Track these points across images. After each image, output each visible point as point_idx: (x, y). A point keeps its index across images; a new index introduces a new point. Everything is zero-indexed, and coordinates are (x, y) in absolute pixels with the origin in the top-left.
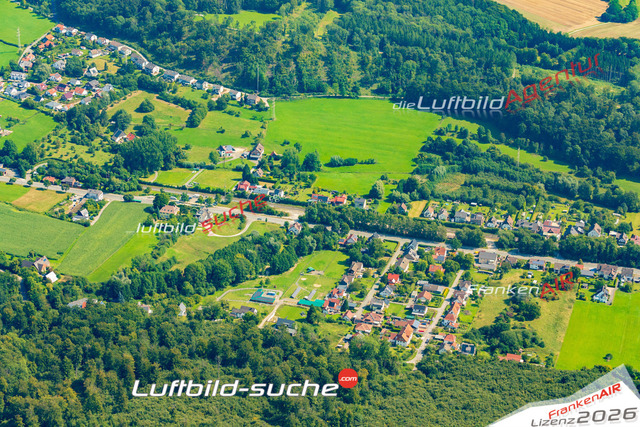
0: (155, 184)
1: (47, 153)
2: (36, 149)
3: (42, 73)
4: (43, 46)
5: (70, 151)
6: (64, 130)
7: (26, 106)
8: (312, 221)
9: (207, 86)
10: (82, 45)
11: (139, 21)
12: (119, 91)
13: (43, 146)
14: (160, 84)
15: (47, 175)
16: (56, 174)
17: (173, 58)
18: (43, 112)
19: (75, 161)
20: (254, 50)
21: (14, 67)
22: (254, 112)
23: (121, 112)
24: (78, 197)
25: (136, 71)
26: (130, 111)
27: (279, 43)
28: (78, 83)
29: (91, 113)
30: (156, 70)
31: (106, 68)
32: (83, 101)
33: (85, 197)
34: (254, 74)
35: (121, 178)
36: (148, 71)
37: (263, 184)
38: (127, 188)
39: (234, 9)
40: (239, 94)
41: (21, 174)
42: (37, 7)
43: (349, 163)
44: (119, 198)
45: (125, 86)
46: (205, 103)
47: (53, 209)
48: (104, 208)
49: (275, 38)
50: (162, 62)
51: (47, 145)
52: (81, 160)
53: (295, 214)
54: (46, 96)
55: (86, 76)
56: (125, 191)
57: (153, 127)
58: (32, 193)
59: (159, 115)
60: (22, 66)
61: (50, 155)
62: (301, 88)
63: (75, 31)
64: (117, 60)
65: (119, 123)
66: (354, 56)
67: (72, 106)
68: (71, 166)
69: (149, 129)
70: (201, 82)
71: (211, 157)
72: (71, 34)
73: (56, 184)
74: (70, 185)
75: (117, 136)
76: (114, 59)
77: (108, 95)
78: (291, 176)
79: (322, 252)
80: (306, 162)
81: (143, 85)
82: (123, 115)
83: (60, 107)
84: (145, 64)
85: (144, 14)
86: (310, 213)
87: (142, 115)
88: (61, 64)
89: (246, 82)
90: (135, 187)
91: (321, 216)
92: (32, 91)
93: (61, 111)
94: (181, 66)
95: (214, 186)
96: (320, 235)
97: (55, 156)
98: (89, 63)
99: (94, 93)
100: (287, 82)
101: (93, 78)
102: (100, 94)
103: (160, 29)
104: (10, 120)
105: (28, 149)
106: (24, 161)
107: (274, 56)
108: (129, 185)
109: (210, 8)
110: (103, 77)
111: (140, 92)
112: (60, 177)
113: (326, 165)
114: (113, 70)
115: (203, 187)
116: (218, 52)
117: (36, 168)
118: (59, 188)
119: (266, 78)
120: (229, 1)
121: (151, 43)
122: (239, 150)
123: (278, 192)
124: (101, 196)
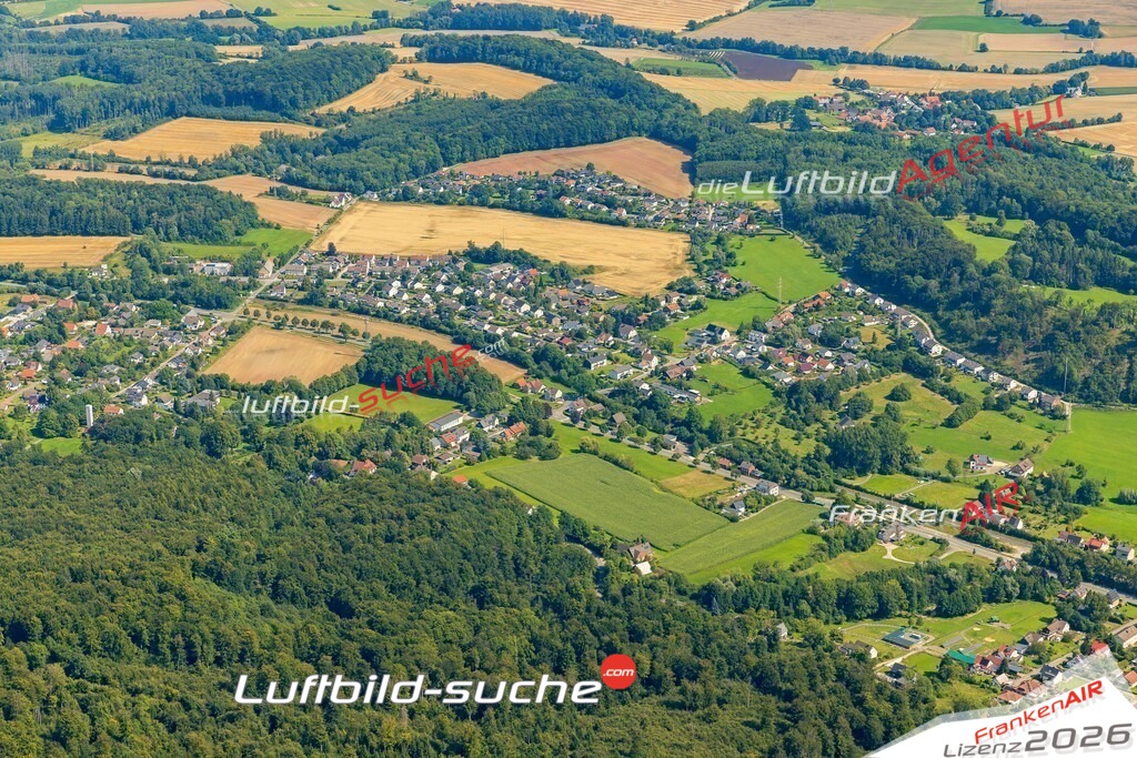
0: (857, 488)
1: (741, 432)
3: (789, 337)
4: (810, 304)
5: (772, 434)
6: (780, 411)
7: (747, 373)
8: (1034, 562)
9: (995, 377)
10: (860, 308)
11: (942, 284)
12: (875, 369)
13: (739, 424)
14: (934, 368)
15: (723, 457)
16: (736, 457)
17: (966, 337)
18: (764, 383)
19: (771, 446)
20: (1076, 338)
21: (757, 326)
22: (1046, 419)
23: (863, 396)
24: (746, 488)
25: (910, 348)
26: (877, 396)
27: (1116, 333)
28: (829, 354)
29: (818, 393)
30: (937, 349)
31: (874, 340)
32: (821, 377)
33: (754, 488)
34: (1061, 368)
36: (924, 351)
37: (1003, 509)
38: (814, 486)
39: (1082, 283)
40: (1033, 394)
41: (691, 451)
42: (831, 257)
44: (796, 496)
45: (887, 365)
46: (982, 399)
47: (704, 496)
48: (771, 505)
49: (1111, 326)
50: (950, 341)
51: (746, 422)
52: (779, 446)
53: (1021, 550)
54: (778, 364)
55: (843, 347)
56: (810, 489)
57: (895, 419)
58: (693, 475)
59: (912, 406)
60: (769, 325)
61: (743, 435)
62: (1125, 397)
63: (859, 290)
64: (894, 333)
68: (760, 451)
69: (888, 420)
70: (988, 371)
71: (950, 466)
72: (854, 294)
73: (727, 469)
74: (744, 472)
76: (890, 331)
77: (857, 373)
78: (1048, 507)
79: (1029, 603)
80: (1080, 491)
81: (909, 367)
82: (861, 399)
83: (788, 380)
84: (928, 340)
87: (889, 404)
88: (816, 330)
89: (1051, 380)
90: (827, 487)
92: (764, 357)
93: (786, 384)
94: (972, 349)
97: (748, 437)
98: (855, 331)
99: (841, 369)
100: (1108, 385)
101: (850, 351)
102: (848, 371)
103: (965, 297)
104: (717, 387)
106: (705, 437)
107: (1101, 349)
108: (820, 483)
109: (1047, 277)
110: (865, 351)
111: (904, 375)
112: (738, 461)
113: (1113, 500)
114: (883, 342)
115: (916, 501)
116: (1024, 333)
117: (716, 447)
118: (728, 474)
119: (1078, 376)
120: (1076, 271)
121: (948, 315)
122: (998, 464)
123: (1013, 520)
124: (775, 490)
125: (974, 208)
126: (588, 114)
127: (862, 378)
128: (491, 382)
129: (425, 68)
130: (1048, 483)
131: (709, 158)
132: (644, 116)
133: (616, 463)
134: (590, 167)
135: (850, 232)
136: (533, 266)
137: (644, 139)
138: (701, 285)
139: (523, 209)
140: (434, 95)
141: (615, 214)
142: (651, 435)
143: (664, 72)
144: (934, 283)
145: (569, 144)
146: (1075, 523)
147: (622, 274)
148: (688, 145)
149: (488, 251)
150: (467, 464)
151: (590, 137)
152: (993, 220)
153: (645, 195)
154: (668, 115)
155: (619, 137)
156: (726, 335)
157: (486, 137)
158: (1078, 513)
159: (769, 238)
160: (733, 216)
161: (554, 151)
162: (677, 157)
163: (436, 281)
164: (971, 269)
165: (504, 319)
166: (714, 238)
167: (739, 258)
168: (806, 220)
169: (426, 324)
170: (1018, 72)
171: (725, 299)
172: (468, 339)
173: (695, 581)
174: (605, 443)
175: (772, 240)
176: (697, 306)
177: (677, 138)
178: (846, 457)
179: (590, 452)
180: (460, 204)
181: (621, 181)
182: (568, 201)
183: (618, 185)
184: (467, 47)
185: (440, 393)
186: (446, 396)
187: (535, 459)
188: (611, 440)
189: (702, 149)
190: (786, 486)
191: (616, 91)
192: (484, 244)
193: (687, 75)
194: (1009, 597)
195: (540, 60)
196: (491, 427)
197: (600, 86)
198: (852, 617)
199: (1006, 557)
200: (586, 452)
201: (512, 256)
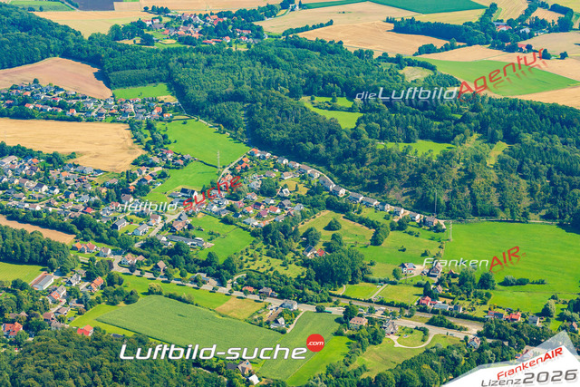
0: (344, 297)
1: (246, 265)
2: (236, 260)
3: (240, 192)
4: (239, 167)
5: (266, 264)
6: (260, 245)
7: (226, 221)
8: (490, 336)
9: (389, 208)
10: (274, 167)
11: (327, 146)
12: (308, 210)
13: (242, 258)
14: (346, 205)
15: (246, 285)
16: (254, 284)
17: (358, 182)
18: (241, 227)
19: (271, 273)
20: (432, 176)
21: (214, 186)
22: (432, 233)
23: (311, 230)
24: (274, 307)
25: (324, 193)
26: (320, 229)
27: (455, 171)
28: (272, 202)
29: (284, 230)
30: (342, 192)
31: (297, 189)
32: (277, 219)
33: (281, 306)
34: (431, 198)
35: (313, 290)
36: (335, 193)
37: (444, 299)
38: (319, 299)
39: (412, 139)
40: (418, 216)
41: (222, 284)
42: (233, 132)
43: (522, 282)
44: (312, 308)
45: (314, 205)
46: (387, 223)
47: (252, 316)
48: (298, 317)
49: (451, 166)
50: (348, 185)
51: (245, 257)
52: (276, 273)
53: (474, 329)
54: (244, 213)
55: (279, 196)
56: (317, 302)
57: (340, 244)
58: (233, 301)
59: (346, 233)
61: (248, 267)
62: (475, 212)
63: (268, 155)
64: (307, 182)
65: (309, 240)
66: (524, 184)
67: (267, 223)
68: (267, 277)
69: (337, 245)
70: (383, 204)
71: (395, 273)
72: (264, 158)
73: (254, 294)
74: (267, 295)
75: (308, 251)
76: (304, 181)
77: (299, 214)
78: (468, 293)
80: (482, 281)
81: (331, 205)
82: (314, 232)
83: (256, 223)
84: (332, 187)
85: (331, 141)
86: (488, 329)
87: (330, 233)
88: (256, 184)
89: (424, 205)
90: (326, 299)
91: (498, 332)
92: (231, 208)
93: (257, 227)
94: (364, 190)
95: (398, 300)
96: (499, 349)
97: (252, 268)
98: (281, 184)
99: (286, 212)
100: (462, 206)
101: (285, 198)
102: (292, 213)
103: (346, 155)
104: (212, 234)
105: (229, 260)
106: (226, 271)
107: (450, 182)
108: (321, 297)
109: (390, 137)
110: (294, 197)
111: (328, 211)
112: (258, 288)
113: (500, 284)
114: (303, 191)
115: (388, 301)
116: (398, 177)
117: (236, 278)
118: (257, 297)
119: (443, 203)
120: (408, 131)
121: (338, 168)
122: (419, 268)
123: (456, 308)
124: (296, 306)
125: (309, 92)
133: (180, 299)
134: (36, 81)
135: (238, 113)
136: (32, 156)
137: (58, 58)
138: (156, 160)
141: (69, 114)
142: (190, 275)
144: (320, 146)
145: (11, 66)
146: (491, 303)
147: (96, 156)
150: (80, 314)
151: (24, 60)
152: (329, 99)
153: (83, 98)
155: (43, 58)
156: (196, 194)
158: (488, 296)
159: (182, 122)
160: (150, 108)
162: (89, 71)
165: (34, 198)
166: (144, 125)
167: (171, 138)
168: (203, 108)
171: (178, 169)
175: (185, 123)
176: (163, 176)
177: (83, 56)
179: (157, 294)
181: (62, 90)
182: (31, 107)
183: (61, 92)
186: (31, 262)
187: (122, 304)
188: (163, 282)
189: (109, 63)
193: (47, 10)
196: (77, 283)
197: (12, 24)
199: (467, 335)
200: (153, 294)
201: (15, 150)
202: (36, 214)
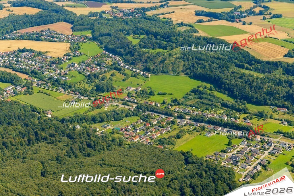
0: (101, 96)
6: (86, 80)
7: (79, 73)
9: (134, 70)
12: (108, 70)
15: (72, 91)
18: (83, 75)
20: (152, 60)
21: (83, 62)
22: (145, 78)
27: (160, 58)
29: (95, 76)
30: (122, 64)
31: (109, 64)
33: (78, 97)
34: (148, 67)
36: (119, 65)
37: (132, 97)
38: (91, 96)
40: (142, 73)
41: (65, 91)
42: (102, 46)
43: (164, 94)
44: (87, 98)
45: (111, 69)
46: (131, 74)
47: (66, 100)
48: (81, 100)
49: (159, 57)
50: (125, 63)
51: (78, 83)
52: (85, 88)
53: (135, 106)
54: (87, 70)
55: (102, 66)
58: (65, 96)
59: (116, 77)
60: (86, 62)
62: (162, 72)
63: (107, 53)
65: (102, 79)
66: (183, 63)
70: (133, 68)
71: (122, 89)
74: (76, 94)
78: (143, 96)
79: (135, 117)
80: (150, 93)
81: (116, 69)
82: (105, 77)
83: (89, 73)
84: (120, 63)
88: (96, 62)
89: (146, 69)
92: (84, 69)
94: (130, 64)
97: (78, 86)
99: (101, 70)
100: (158, 70)
103: (129, 53)
104: (72, 76)
107: (157, 62)
109: (147, 47)
110: (106, 66)
111: (115, 71)
112: (75, 92)
113: (157, 94)
114: (111, 63)
116: (141, 60)
118: (72, 95)
119: (152, 68)
120: (154, 45)
121: (125, 57)
122: (134, 88)
123: (134, 100)
124: (82, 97)
125: (135, 33)
126: (49, 17)
127: (105, 72)
128: (19, 78)
129: (12, 9)
130: (143, 91)
131: (77, 25)
132: (62, 17)
133: (47, 94)
134: (49, 29)
135: (106, 40)
136: (33, 52)
137: (62, 22)
138: (72, 54)
139: (32, 40)
140: (14, 15)
141: (54, 39)
142: (56, 88)
143: (71, 7)
144: (122, 50)
145: (44, 24)
146: (148, 100)
147: (54, 53)
148: (72, 23)
149: (23, 50)
150: (12, 97)
151: (49, 22)
152: (138, 36)
153: (61, 35)
154: (68, 16)
155: (56, 22)
156: (76, 65)
157: (24, 23)
158: (149, 97)
159: (89, 43)
160: (81, 38)
161: (41, 26)
162: (70, 26)
163: (10, 57)
164: (130, 46)
165: (25, 65)
166: (76, 44)
167: (81, 48)
168: (97, 38)
169: (6, 67)
170: (153, 3)
171: (77, 57)
172: (16, 69)
173: (61, 118)
174: (45, 90)
176: (70, 59)
177: (70, 21)
178: (99, 89)
179: (41, 92)
180: (18, 39)
181: (56, 32)
182: (43, 37)
183: (55, 33)
184: (22, 3)
185: (7, 82)
186: (9, 82)
187: (28, 95)
188: (47, 89)
189: (75, 24)
190: (85, 96)
191: (57, 11)
192: (22, 48)
193: (77, 7)
194: (131, 116)
195: (39, 5)
196: (19, 88)
197: (53, 11)
198: (95, 123)
199: (131, 108)
200: (40, 92)
201: (28, 50)
202: (21, 69)
